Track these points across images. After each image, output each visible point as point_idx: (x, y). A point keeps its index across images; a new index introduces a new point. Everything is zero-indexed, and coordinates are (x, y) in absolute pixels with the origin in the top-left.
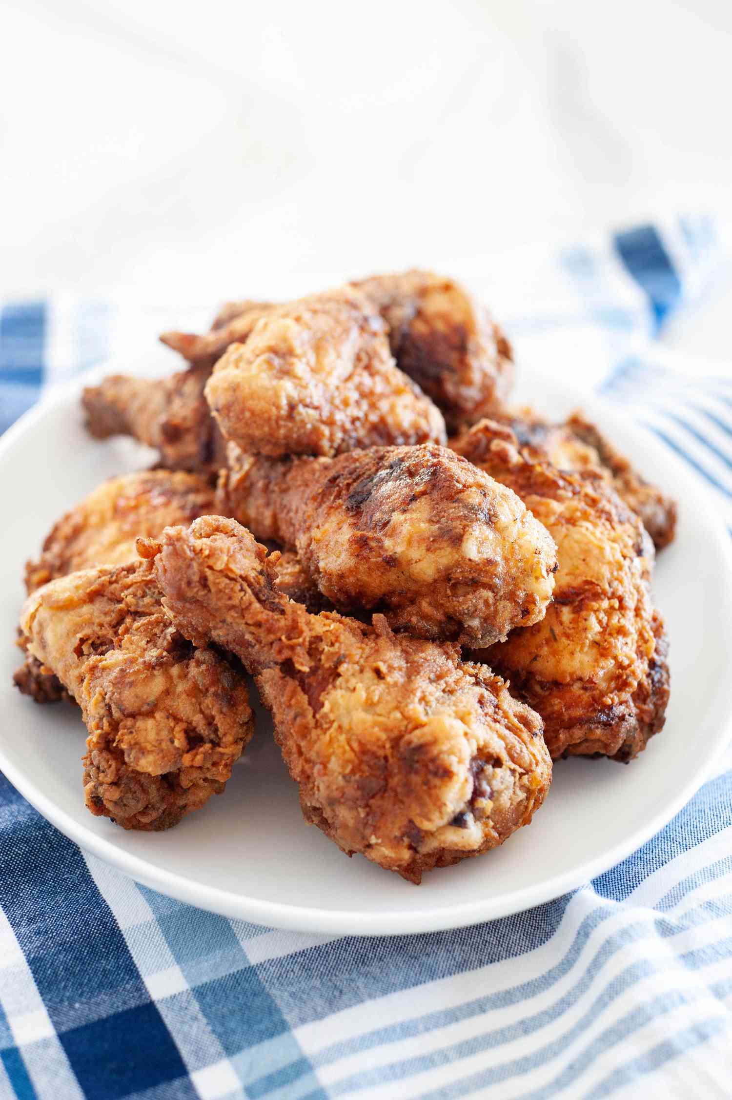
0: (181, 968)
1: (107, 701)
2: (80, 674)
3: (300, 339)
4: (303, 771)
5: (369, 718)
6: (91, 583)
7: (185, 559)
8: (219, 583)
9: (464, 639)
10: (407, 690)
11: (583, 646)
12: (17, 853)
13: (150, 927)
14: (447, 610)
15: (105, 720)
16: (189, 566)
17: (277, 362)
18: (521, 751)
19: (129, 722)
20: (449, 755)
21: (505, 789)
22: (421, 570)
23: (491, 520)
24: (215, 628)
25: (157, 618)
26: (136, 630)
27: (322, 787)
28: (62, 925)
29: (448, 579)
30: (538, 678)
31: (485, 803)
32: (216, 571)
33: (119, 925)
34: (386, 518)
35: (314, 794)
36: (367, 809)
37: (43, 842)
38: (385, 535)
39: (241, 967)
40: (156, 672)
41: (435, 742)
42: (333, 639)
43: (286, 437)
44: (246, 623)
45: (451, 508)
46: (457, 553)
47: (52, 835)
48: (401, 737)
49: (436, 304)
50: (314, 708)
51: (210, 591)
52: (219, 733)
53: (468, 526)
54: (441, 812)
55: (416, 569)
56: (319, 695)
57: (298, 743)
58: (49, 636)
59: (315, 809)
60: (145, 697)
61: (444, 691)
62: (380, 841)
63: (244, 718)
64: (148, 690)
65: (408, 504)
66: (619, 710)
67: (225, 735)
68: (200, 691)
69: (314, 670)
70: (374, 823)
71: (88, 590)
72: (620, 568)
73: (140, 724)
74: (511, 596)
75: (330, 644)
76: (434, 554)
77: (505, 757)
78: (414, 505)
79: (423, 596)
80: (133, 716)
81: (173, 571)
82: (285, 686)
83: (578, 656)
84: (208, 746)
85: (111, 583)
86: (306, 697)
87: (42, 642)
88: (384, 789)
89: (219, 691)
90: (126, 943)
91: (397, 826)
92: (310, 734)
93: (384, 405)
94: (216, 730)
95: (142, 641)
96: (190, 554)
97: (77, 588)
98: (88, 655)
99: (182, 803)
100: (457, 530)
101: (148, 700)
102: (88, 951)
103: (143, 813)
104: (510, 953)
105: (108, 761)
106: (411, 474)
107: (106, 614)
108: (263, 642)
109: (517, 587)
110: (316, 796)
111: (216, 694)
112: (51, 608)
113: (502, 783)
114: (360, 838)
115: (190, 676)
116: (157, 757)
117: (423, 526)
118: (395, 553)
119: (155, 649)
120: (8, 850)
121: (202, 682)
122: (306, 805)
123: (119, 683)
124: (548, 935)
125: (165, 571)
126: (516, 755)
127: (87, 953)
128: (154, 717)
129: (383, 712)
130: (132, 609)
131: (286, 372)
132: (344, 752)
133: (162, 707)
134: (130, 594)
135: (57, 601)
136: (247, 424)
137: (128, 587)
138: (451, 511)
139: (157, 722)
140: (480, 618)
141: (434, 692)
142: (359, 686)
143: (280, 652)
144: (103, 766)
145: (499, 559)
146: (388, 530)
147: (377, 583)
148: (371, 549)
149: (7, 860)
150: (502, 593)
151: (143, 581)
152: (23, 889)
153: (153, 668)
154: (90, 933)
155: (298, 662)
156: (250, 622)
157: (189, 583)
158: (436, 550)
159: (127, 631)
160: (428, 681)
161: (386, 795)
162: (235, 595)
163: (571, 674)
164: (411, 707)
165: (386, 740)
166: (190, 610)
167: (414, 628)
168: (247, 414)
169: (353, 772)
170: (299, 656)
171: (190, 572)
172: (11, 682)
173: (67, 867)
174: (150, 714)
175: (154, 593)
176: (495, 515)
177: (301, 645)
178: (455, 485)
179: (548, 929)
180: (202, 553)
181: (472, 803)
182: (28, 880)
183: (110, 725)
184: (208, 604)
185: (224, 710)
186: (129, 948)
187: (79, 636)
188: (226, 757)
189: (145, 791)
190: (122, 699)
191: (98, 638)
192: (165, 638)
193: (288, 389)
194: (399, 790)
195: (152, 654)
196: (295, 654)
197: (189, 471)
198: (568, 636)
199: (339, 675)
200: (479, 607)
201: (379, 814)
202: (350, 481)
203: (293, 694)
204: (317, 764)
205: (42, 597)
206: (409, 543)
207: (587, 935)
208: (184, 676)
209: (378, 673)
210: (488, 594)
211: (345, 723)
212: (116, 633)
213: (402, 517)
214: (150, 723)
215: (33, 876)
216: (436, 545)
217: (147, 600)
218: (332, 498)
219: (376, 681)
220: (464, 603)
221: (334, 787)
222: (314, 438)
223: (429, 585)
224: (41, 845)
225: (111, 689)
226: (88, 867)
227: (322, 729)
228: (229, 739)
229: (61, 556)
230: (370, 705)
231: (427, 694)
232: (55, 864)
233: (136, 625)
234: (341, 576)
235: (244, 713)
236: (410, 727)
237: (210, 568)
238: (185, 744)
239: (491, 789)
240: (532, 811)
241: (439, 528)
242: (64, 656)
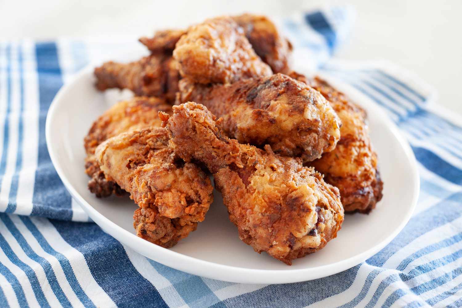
0: (189, 305)
1: (149, 185)
2: (130, 176)
3: (214, 34)
4: (241, 214)
5: (272, 187)
6: (131, 137)
7: (185, 118)
8: (201, 129)
9: (304, 156)
10: (286, 175)
11: (351, 161)
12: (101, 261)
13: (171, 289)
14: (297, 143)
15: (148, 193)
16: (187, 122)
17: (206, 42)
18: (334, 203)
19: (160, 194)
20: (309, 202)
21: (329, 219)
22: (286, 125)
23: (315, 103)
24: (197, 151)
25: (166, 150)
26: (156, 155)
27: (251, 220)
28: (129, 290)
29: (297, 128)
30: (332, 175)
31: (322, 226)
32: (200, 123)
33: (156, 288)
34: (268, 103)
35: (246, 224)
36: (272, 228)
37: (112, 256)
38: (268, 110)
39: (216, 302)
40: (169, 172)
41: (303, 196)
42: (252, 154)
43: (212, 74)
44: (213, 147)
45: (298, 98)
46: (302, 117)
47: (116, 253)
48: (287, 195)
49: (260, 26)
50: (245, 184)
51: (196, 133)
52: (201, 198)
53: (306, 105)
54: (305, 229)
55: (284, 124)
56: (248, 178)
57: (238, 201)
58: (113, 161)
59: (246, 231)
60: (166, 183)
61: (301, 176)
62: (277, 243)
63: (210, 192)
64: (167, 180)
65: (277, 97)
66: (367, 190)
67: (204, 199)
68: (190, 180)
69: (245, 167)
70: (275, 235)
71: (130, 140)
72: (361, 129)
73: (165, 194)
74: (325, 137)
75: (251, 156)
76: (292, 117)
77: (328, 205)
78: (280, 97)
79: (286, 137)
80: (161, 191)
81: (179, 124)
82: (231, 175)
83: (349, 165)
84: (196, 204)
85: (140, 137)
86: (241, 179)
87: (108, 164)
88: (280, 219)
89: (200, 180)
90: (161, 296)
91: (285, 236)
92: (245, 196)
93: (249, 64)
94: (200, 197)
95: (160, 160)
96: (188, 116)
97: (124, 139)
98: (133, 168)
99: (179, 234)
100: (302, 107)
101: (168, 184)
102: (144, 300)
103: (163, 238)
104: (334, 293)
105: (150, 212)
106: (276, 85)
107: (139, 150)
108: (220, 156)
109: (327, 132)
110: (247, 225)
111: (198, 181)
112: (113, 148)
113: (328, 216)
114: (268, 243)
115: (184, 174)
116: (173, 210)
117: (286, 106)
118: (275, 117)
119: (167, 163)
120: (97, 259)
121: (191, 176)
122: (242, 229)
123: (153, 177)
124: (349, 285)
125: (175, 124)
126: (332, 205)
127: (144, 301)
128: (171, 192)
129: (277, 184)
130: (152, 147)
131: (211, 46)
132: (262, 203)
133: (174, 187)
134: (150, 141)
135: (116, 145)
136: (195, 69)
137: (149, 138)
138: (298, 99)
139: (172, 193)
140: (312, 146)
141: (297, 176)
142: (266, 173)
143: (229, 159)
144: (148, 215)
145: (319, 119)
146: (270, 108)
147: (265, 132)
148: (263, 116)
149: (97, 264)
150: (321, 135)
151: (155, 135)
152: (106, 277)
153: (168, 171)
154: (143, 292)
155: (238, 163)
156: (215, 146)
157: (187, 129)
158: (293, 115)
159: (151, 156)
160: (294, 172)
161: (281, 221)
162: (208, 134)
163: (347, 173)
164: (290, 182)
165: (280, 196)
166: (186, 142)
167: (283, 151)
168: (195, 64)
169: (266, 211)
170: (238, 161)
171: (188, 124)
172: (87, 187)
173: (125, 266)
174: (169, 190)
175: (161, 140)
176: (316, 101)
177: (239, 156)
178: (297, 88)
179: (349, 282)
180: (193, 116)
181: (317, 225)
182: (108, 273)
183: (151, 196)
184: (195, 139)
185: (203, 188)
186: (163, 298)
187: (129, 159)
188: (204, 209)
189: (165, 227)
190: (156, 184)
191: (137, 160)
192: (170, 158)
193: (212, 52)
194: (287, 219)
195: (166, 165)
196: (236, 160)
197: (156, 96)
198: (344, 157)
199: (255, 170)
200: (312, 141)
201: (277, 230)
202: (246, 90)
203: (236, 178)
204: (248, 209)
205: (108, 144)
206: (280, 113)
207: (371, 282)
208: (181, 174)
209: (273, 169)
210: (315, 135)
211: (261, 190)
212: (146, 158)
213: (276, 102)
214: (170, 194)
215: (110, 271)
216: (293, 113)
217: (159, 143)
218: (238, 98)
219: (272, 172)
220: (306, 139)
221: (257, 219)
222: (223, 75)
223: (290, 132)
224: (112, 257)
225: (150, 180)
226: (134, 266)
227: (250, 193)
228: (206, 200)
229: (101, 134)
230: (271, 182)
231: (295, 177)
232: (119, 265)
233: (155, 153)
234: (249, 130)
235: (211, 189)
236: (290, 190)
237: (197, 122)
238: (186, 203)
239: (324, 219)
240: (337, 231)
241: (293, 106)
242: (121, 169)
